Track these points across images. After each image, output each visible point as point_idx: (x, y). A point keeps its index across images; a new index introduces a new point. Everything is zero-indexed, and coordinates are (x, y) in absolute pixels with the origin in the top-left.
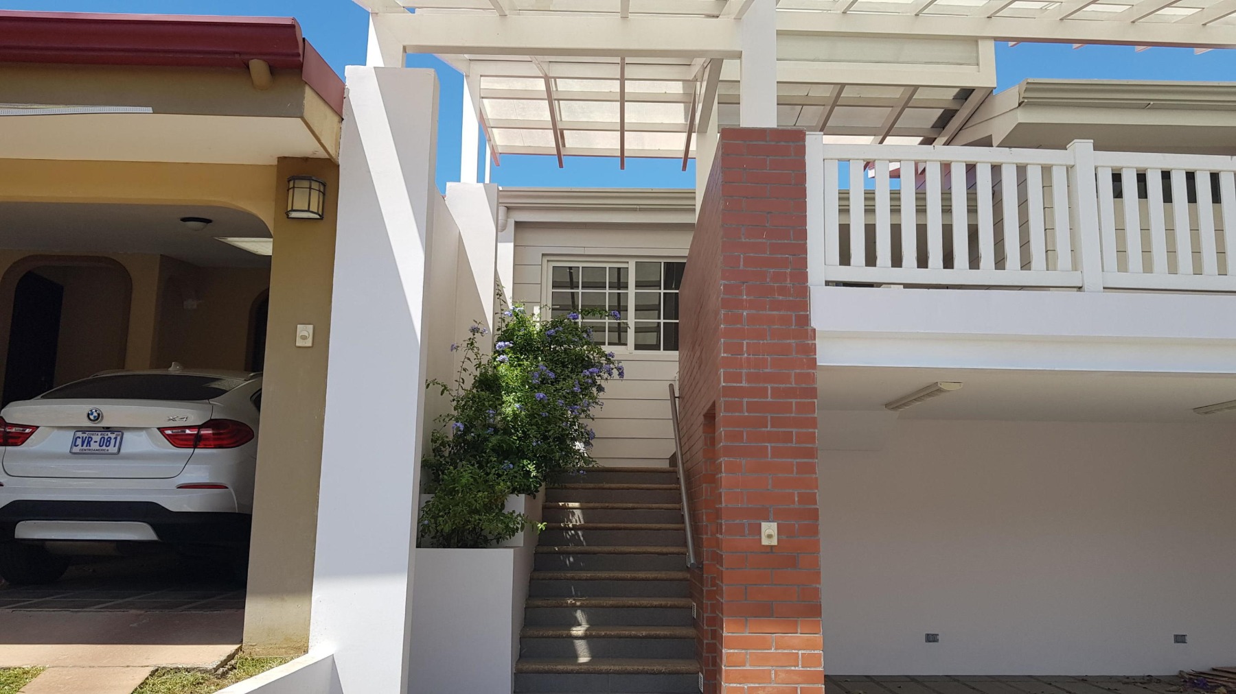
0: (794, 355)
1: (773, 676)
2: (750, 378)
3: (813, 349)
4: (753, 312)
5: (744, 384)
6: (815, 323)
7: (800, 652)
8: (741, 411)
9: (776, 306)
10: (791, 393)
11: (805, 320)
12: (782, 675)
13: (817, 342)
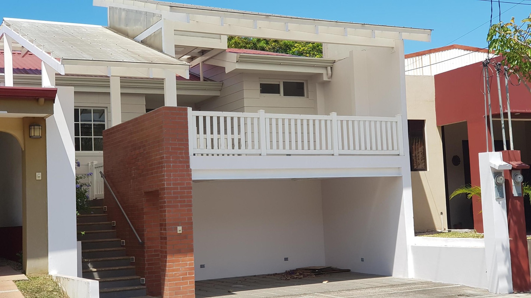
0: (186, 177)
1: (181, 270)
2: (174, 184)
3: (191, 175)
4: (174, 164)
5: (172, 186)
6: (191, 167)
7: (188, 262)
8: (171, 194)
9: (180, 162)
10: (185, 188)
11: (188, 166)
12: (183, 269)
13: (192, 173)
